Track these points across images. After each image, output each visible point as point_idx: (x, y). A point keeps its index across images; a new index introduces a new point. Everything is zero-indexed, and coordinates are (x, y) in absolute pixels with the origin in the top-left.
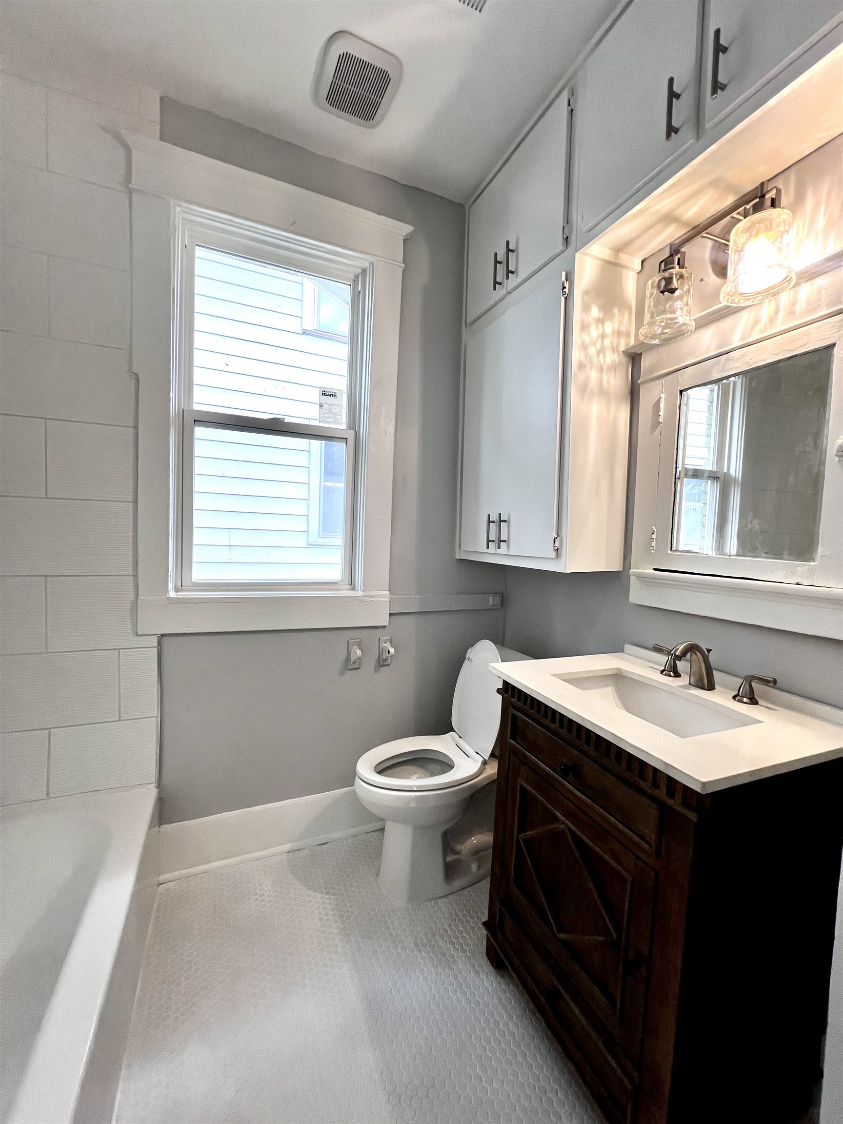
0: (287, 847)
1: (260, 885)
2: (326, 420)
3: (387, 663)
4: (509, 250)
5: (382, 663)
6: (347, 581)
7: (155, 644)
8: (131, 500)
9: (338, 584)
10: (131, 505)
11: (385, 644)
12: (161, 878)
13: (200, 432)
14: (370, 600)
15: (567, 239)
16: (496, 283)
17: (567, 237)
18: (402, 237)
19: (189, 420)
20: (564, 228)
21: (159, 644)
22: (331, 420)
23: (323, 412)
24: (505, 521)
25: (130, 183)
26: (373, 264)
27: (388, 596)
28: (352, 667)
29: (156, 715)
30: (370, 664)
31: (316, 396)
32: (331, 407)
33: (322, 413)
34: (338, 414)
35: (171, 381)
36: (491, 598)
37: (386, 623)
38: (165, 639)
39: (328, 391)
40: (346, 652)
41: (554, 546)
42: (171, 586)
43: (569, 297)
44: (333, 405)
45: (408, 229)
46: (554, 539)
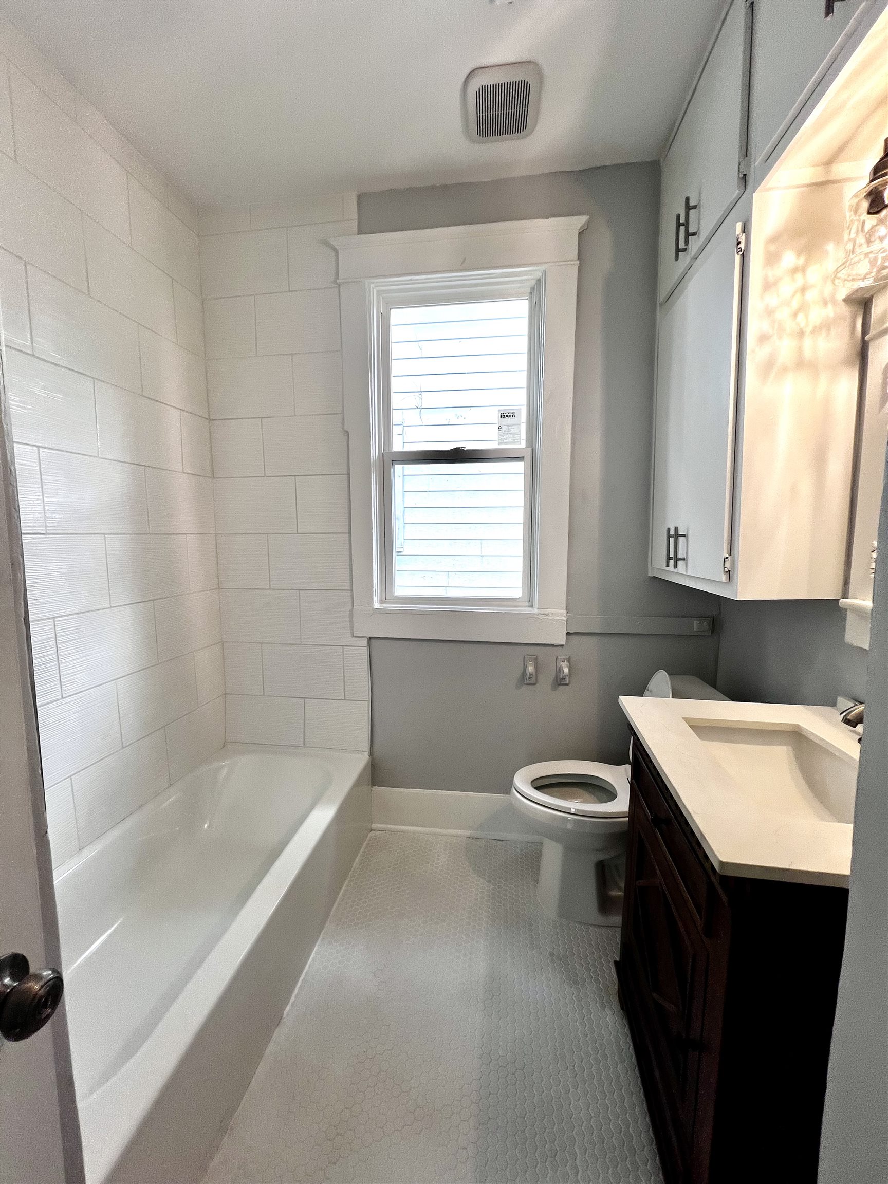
0: (468, 833)
1: (438, 855)
2: (505, 441)
3: (565, 683)
4: (688, 207)
5: (560, 682)
6: (526, 598)
7: (366, 645)
8: (347, 532)
9: (518, 600)
10: (347, 535)
11: (562, 663)
12: (374, 826)
13: (398, 468)
14: (545, 618)
15: (744, 179)
16: (678, 251)
17: (745, 175)
18: (578, 231)
19: (387, 461)
20: (739, 164)
21: (369, 644)
22: (510, 440)
23: (502, 434)
24: (684, 536)
25: (338, 279)
26: (545, 272)
27: (565, 615)
28: (528, 682)
29: (368, 700)
30: (546, 680)
31: (495, 417)
32: (510, 428)
33: (500, 435)
34: (518, 433)
35: (371, 432)
36: (696, 623)
37: (564, 643)
38: (372, 641)
39: (507, 412)
40: (522, 666)
41: (724, 568)
42: (375, 599)
43: (746, 252)
44: (512, 426)
45: (583, 219)
46: (724, 559)
